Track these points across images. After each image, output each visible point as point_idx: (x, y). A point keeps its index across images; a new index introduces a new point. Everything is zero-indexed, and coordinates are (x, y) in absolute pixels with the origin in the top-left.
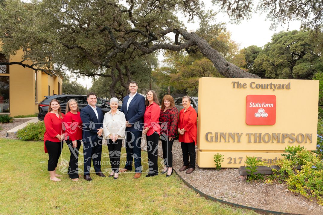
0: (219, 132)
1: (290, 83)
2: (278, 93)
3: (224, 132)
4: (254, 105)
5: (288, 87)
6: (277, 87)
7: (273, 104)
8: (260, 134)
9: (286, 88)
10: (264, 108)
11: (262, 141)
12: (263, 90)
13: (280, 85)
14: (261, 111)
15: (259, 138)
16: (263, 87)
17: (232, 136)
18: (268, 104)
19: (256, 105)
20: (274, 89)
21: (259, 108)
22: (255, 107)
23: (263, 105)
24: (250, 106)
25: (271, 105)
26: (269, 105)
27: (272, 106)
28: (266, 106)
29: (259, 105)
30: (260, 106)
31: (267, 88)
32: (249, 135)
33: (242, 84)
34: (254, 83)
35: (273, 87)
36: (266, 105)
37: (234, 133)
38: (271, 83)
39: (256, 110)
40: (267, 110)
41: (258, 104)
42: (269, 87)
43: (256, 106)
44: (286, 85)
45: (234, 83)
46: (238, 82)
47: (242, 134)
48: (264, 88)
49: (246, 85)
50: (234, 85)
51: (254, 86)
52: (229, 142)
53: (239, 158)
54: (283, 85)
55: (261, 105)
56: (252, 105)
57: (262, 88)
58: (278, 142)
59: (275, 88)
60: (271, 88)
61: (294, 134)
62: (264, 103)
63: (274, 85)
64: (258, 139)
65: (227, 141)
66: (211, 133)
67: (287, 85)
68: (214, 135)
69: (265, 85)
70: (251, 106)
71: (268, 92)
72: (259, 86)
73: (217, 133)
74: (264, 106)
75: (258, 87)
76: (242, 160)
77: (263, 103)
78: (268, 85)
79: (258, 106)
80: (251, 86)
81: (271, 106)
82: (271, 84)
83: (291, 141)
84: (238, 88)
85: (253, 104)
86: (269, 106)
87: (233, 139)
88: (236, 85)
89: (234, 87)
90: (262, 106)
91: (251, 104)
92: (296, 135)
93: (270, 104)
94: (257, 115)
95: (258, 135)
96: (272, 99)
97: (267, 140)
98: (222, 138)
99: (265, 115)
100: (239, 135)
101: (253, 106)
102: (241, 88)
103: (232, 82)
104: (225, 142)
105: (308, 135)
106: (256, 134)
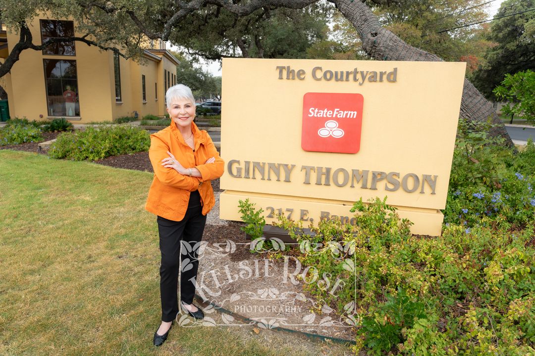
0: (252, 159)
1: (396, 70)
2: (370, 92)
3: (261, 161)
4: (318, 113)
5: (392, 77)
6: (368, 76)
7: (356, 113)
8: (328, 170)
9: (389, 80)
10: (336, 119)
11: (331, 183)
12: (340, 83)
13: (375, 73)
14: (332, 125)
15: (326, 177)
16: (339, 77)
17: (275, 168)
18: (346, 112)
19: (322, 113)
20: (360, 80)
21: (327, 119)
22: (319, 116)
23: (335, 113)
24: (309, 116)
25: (353, 114)
26: (347, 114)
27: (355, 117)
28: (341, 117)
29: (328, 113)
30: (330, 115)
31: (347, 80)
32: (307, 170)
33: (296, 71)
34: (320, 68)
35: (359, 76)
36: (342, 114)
37: (279, 165)
38: (356, 69)
39: (321, 122)
40: (343, 123)
41: (326, 111)
42: (351, 77)
43: (321, 116)
44: (387, 73)
45: (281, 69)
46: (289, 67)
47: (293, 166)
48: (341, 80)
49: (304, 73)
50: (281, 72)
51: (319, 74)
52: (269, 179)
53: (288, 210)
54: (382, 74)
55: (331, 113)
56: (314, 113)
57: (337, 80)
58: (364, 187)
59: (364, 78)
60: (355, 80)
61: (397, 175)
62: (338, 110)
63: (362, 73)
64: (324, 177)
65: (266, 177)
66: (238, 162)
67: (390, 74)
68: (243, 166)
69: (342, 73)
70: (311, 114)
71: (349, 87)
72: (330, 76)
73: (247, 163)
74: (336, 115)
75: (328, 76)
76: (291, 213)
77: (336, 110)
78: (348, 74)
79: (325, 116)
80: (314, 75)
81: (351, 117)
82: (356, 72)
83: (391, 187)
84: (288, 78)
85: (316, 111)
86: (348, 117)
87: (278, 175)
88: (285, 73)
89: (281, 78)
90: (333, 115)
91: (312, 110)
92: (402, 176)
93: (350, 112)
94: (323, 133)
95: (324, 171)
96: (355, 102)
97: (341, 181)
98: (257, 171)
99: (339, 133)
100: (289, 169)
101: (315, 116)
102: (293, 79)
103: (278, 67)
104: (263, 179)
105: (427, 178)
106: (320, 169)
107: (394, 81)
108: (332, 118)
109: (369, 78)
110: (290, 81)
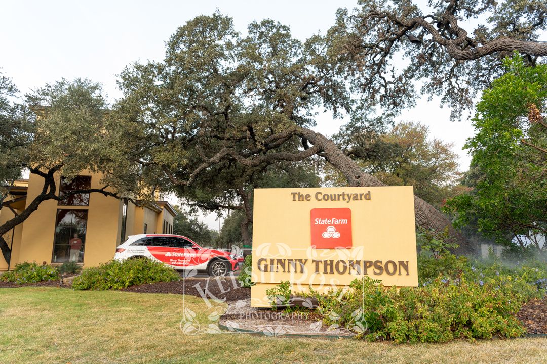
0: (276, 257)
1: (369, 192)
2: (353, 205)
3: (282, 258)
4: (321, 222)
5: (368, 197)
6: (352, 197)
7: (347, 220)
8: (332, 262)
9: (366, 199)
10: (334, 225)
11: (335, 271)
12: (334, 202)
13: (357, 194)
14: (331, 229)
15: (330, 267)
16: (333, 198)
18: (340, 220)
19: (324, 222)
20: (348, 199)
21: (328, 225)
22: (322, 224)
23: (333, 221)
24: (315, 224)
25: (345, 221)
26: (341, 222)
27: (346, 223)
29: (328, 222)
31: (339, 199)
32: (316, 263)
33: (304, 195)
34: (320, 193)
35: (346, 197)
36: (338, 222)
37: (296, 260)
38: (344, 192)
39: (324, 228)
40: (339, 228)
41: (326, 220)
42: (341, 197)
43: (324, 224)
44: (364, 194)
45: (294, 194)
46: (299, 193)
47: (306, 261)
48: (335, 199)
49: (310, 196)
50: (294, 197)
51: (320, 197)
52: (289, 272)
54: (361, 195)
56: (318, 222)
57: (332, 200)
58: (358, 272)
59: (349, 198)
60: (344, 199)
61: (381, 262)
62: (335, 219)
63: (348, 195)
64: (329, 267)
65: (286, 270)
66: (266, 260)
67: (367, 194)
68: (269, 262)
69: (335, 195)
70: (316, 222)
71: (341, 204)
72: (327, 197)
73: (272, 260)
75: (326, 197)
77: (333, 219)
78: (339, 196)
79: (326, 223)
80: (316, 197)
81: (344, 224)
82: (344, 194)
83: (378, 271)
84: (299, 200)
85: (320, 220)
87: (295, 268)
88: (297, 197)
89: (294, 200)
90: (331, 223)
91: (317, 220)
92: (384, 263)
93: (342, 220)
94: (326, 235)
95: (329, 263)
96: (345, 213)
97: (341, 269)
98: (279, 266)
99: (337, 235)
100: (303, 263)
101: (320, 224)
102: (303, 200)
103: (292, 193)
104: (284, 272)
105: (401, 263)
106: (325, 262)
107: (369, 199)
108: (331, 225)
109: (353, 198)
110: (301, 202)
